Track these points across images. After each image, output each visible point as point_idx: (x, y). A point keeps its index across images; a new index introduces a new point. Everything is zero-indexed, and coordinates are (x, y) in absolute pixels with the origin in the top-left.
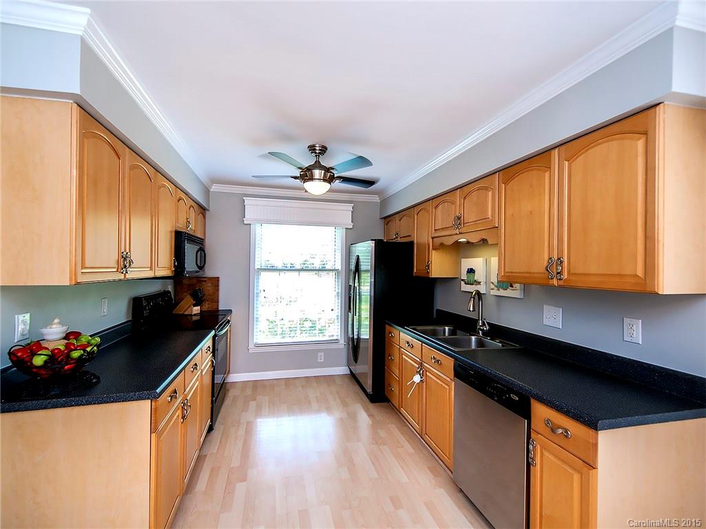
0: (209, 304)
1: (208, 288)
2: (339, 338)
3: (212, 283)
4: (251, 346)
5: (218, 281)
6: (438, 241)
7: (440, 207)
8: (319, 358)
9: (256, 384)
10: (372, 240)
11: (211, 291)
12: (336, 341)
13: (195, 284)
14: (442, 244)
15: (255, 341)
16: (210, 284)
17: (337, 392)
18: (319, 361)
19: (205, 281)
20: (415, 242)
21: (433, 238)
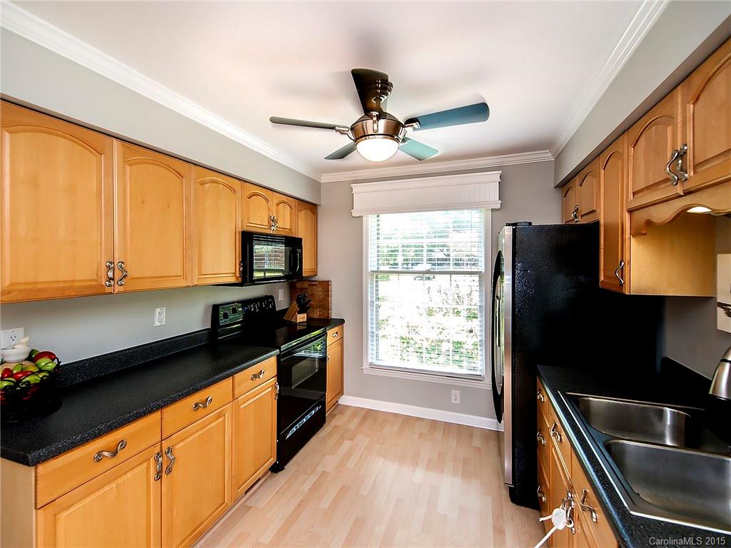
0: (320, 311)
1: (318, 291)
2: (483, 373)
3: (322, 288)
4: (365, 366)
5: (328, 285)
6: (642, 216)
7: (642, 142)
8: (453, 398)
9: (369, 414)
10: (509, 225)
11: (322, 296)
12: (478, 378)
13: (307, 289)
14: (649, 223)
15: (370, 360)
16: (320, 289)
17: (464, 459)
18: (453, 401)
19: (316, 285)
20: (602, 222)
21: (631, 211)
